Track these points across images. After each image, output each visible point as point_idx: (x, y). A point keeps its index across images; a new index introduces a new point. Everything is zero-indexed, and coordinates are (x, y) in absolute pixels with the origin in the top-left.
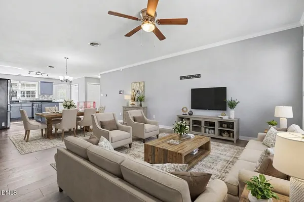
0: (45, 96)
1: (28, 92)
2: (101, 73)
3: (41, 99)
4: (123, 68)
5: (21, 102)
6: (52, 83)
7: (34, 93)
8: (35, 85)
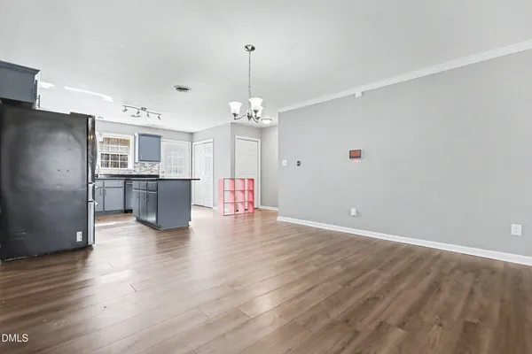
0: (147, 164)
1: (115, 157)
2: (281, 110)
3: (138, 172)
4: (363, 89)
5: (103, 177)
6: (159, 137)
7: (124, 158)
8: (126, 142)
